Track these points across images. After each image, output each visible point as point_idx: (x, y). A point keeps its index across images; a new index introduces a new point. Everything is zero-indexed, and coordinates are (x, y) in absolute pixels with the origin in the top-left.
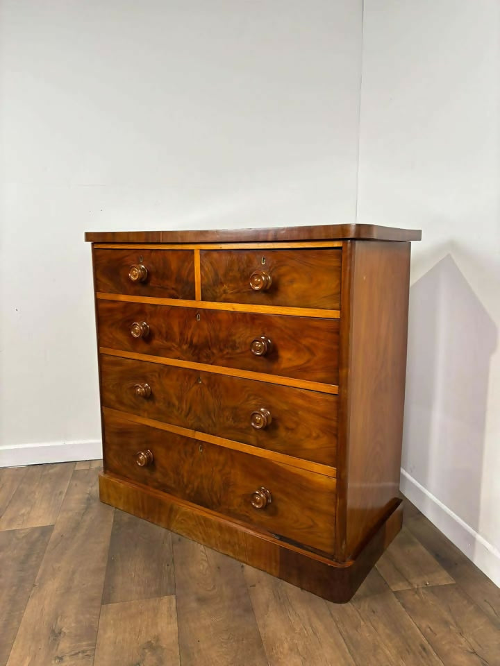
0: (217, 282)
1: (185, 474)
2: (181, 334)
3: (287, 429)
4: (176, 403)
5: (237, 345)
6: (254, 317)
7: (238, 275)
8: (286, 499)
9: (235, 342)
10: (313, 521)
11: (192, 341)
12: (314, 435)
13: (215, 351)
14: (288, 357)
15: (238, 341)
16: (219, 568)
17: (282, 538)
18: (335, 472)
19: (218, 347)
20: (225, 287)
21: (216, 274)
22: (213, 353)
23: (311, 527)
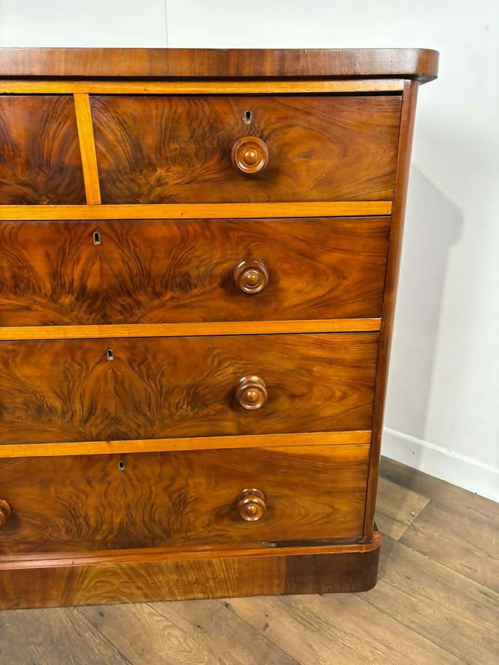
0: (141, 163)
1: (91, 513)
2: (55, 275)
3: (293, 397)
4: (58, 404)
5: (193, 281)
6: (228, 226)
7: (191, 148)
8: (287, 492)
9: (188, 274)
10: (332, 507)
11: (84, 287)
12: (339, 394)
13: (142, 298)
14: (295, 288)
15: (194, 273)
16: (198, 627)
17: (280, 544)
18: (370, 435)
19: (150, 289)
20: (160, 172)
21: (137, 147)
22: (139, 303)
23: (329, 515)
